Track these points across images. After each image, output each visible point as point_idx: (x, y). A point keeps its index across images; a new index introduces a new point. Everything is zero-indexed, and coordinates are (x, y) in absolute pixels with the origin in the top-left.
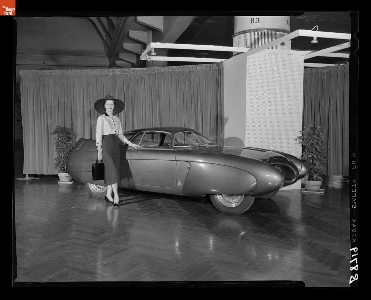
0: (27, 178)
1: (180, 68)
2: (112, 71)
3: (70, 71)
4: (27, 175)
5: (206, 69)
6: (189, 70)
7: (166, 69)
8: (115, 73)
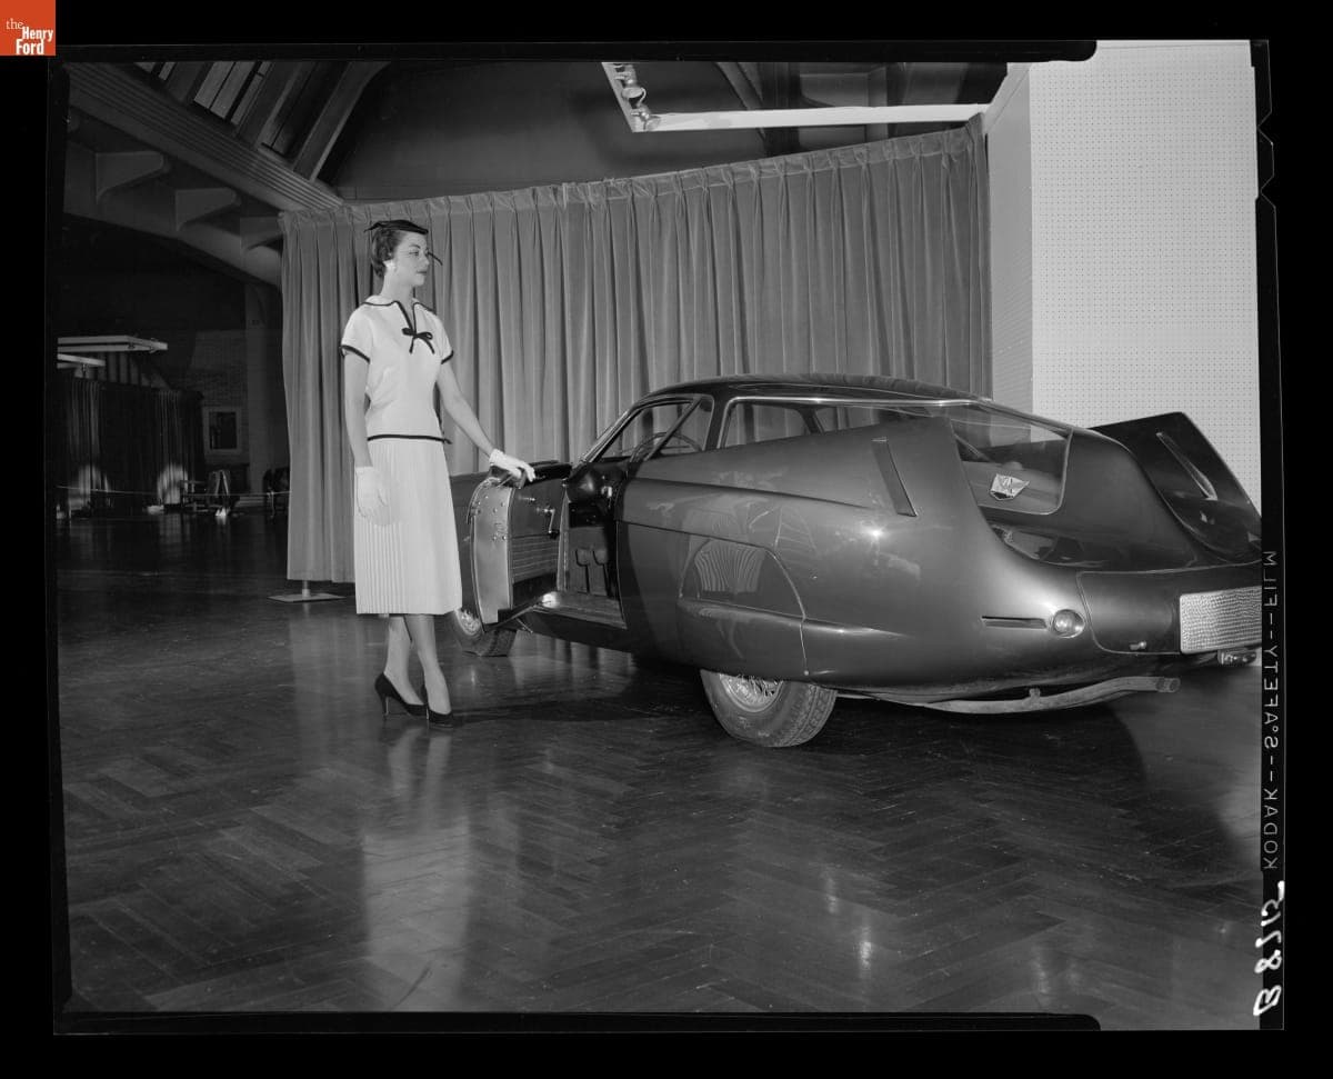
0: (306, 594)
1: (821, 159)
2: (572, 193)
3: (431, 202)
4: (306, 585)
5: (926, 155)
6: (854, 165)
7: (765, 167)
8: (578, 198)
